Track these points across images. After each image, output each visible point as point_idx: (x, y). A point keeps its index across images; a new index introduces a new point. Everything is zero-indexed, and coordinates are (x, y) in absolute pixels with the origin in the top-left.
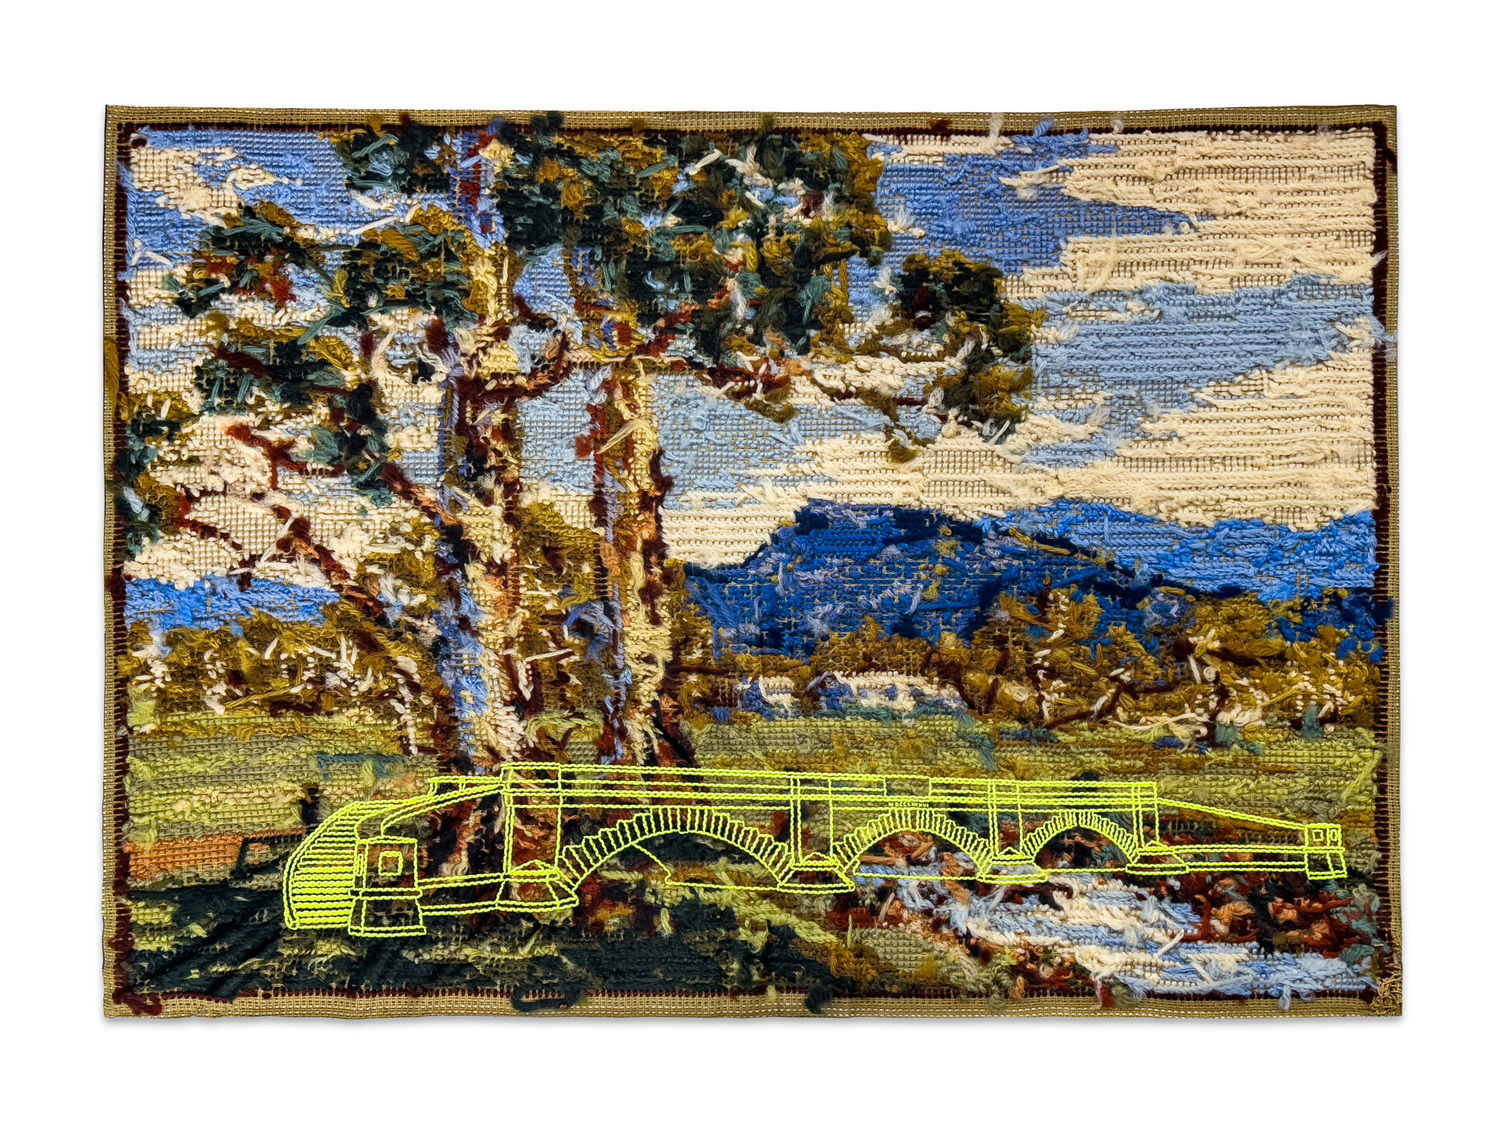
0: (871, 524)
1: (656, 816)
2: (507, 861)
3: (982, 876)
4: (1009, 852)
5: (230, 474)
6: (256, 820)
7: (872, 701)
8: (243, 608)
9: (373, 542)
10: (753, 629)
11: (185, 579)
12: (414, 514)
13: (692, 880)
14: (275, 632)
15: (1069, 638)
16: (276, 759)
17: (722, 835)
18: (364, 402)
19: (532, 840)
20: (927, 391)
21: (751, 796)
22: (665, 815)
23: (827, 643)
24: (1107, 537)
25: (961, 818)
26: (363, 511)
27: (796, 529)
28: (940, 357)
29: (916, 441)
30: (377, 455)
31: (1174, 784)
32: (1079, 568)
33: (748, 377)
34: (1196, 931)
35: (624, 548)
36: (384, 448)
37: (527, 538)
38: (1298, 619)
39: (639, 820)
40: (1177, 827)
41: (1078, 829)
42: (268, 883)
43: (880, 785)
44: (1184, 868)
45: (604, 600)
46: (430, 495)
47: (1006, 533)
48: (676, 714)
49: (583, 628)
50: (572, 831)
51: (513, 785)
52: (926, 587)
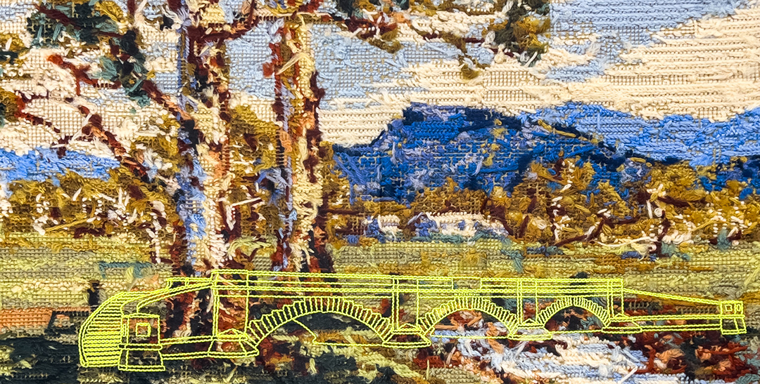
0: (451, 119)
1: (308, 303)
2: (215, 330)
3: (511, 335)
4: (529, 322)
5: (50, 85)
6: (60, 301)
7: (449, 231)
8: (60, 169)
9: (140, 130)
10: (376, 186)
11: (22, 150)
12: (165, 112)
13: (329, 341)
14: (80, 184)
15: (574, 190)
16: (75, 264)
17: (349, 313)
18: (130, 43)
19: (230, 316)
20: (484, 33)
21: (368, 290)
22: (313, 303)
23: (422, 195)
24: (599, 126)
25: (499, 302)
26: (134, 110)
27: (403, 121)
28: (491, 12)
29: (478, 65)
30: (140, 75)
31: (634, 280)
32: (581, 146)
33: (371, 25)
34: (645, 367)
35: (295, 134)
36: (144, 71)
37: (234, 128)
38: (714, 177)
39: (297, 304)
40: (635, 306)
41: (573, 307)
42: (69, 340)
43: (449, 283)
44: (639, 330)
45: (282, 167)
46: (173, 101)
47: (536, 123)
48: (323, 239)
49: (269, 185)
50: (255, 312)
51: (218, 283)
52: (485, 158)
